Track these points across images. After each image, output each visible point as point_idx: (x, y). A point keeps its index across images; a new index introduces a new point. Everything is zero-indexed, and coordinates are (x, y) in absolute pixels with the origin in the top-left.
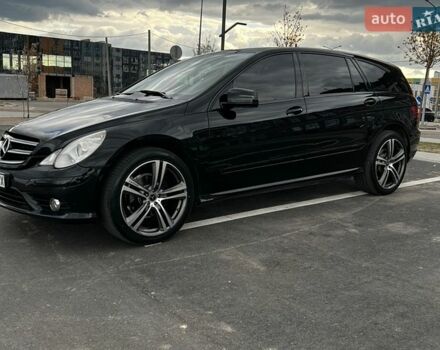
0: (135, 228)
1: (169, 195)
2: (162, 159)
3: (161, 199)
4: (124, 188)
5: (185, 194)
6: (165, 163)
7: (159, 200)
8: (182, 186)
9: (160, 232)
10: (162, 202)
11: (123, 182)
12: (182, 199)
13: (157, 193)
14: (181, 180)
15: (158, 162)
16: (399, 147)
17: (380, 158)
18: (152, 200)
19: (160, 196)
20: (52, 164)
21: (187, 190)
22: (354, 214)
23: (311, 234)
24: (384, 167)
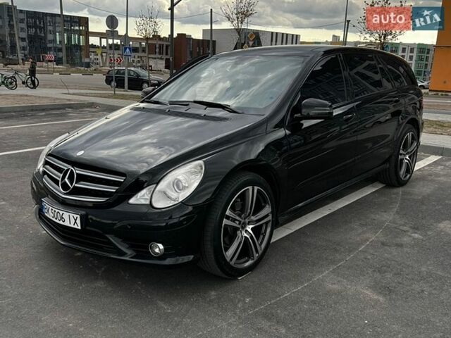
0: (232, 263)
1: (257, 221)
2: (253, 184)
3: (251, 226)
4: (225, 221)
5: (270, 218)
6: (256, 188)
8: (267, 210)
9: (250, 262)
10: (252, 229)
11: (223, 216)
12: (267, 223)
13: (247, 221)
14: (266, 202)
15: (250, 188)
16: (413, 138)
17: (401, 152)
18: (243, 228)
19: (249, 223)
20: (148, 202)
21: (272, 212)
22: (397, 213)
23: (383, 244)
24: (402, 160)
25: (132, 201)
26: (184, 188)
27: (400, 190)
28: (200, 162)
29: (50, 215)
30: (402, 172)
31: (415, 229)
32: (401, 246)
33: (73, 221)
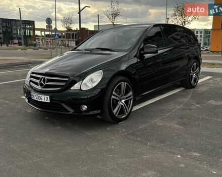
0: (116, 115)
1: (127, 98)
2: (124, 81)
3: (124, 100)
4: (113, 97)
5: (132, 97)
6: (125, 83)
7: (123, 101)
8: (131, 93)
9: (124, 116)
10: (125, 102)
11: (112, 94)
12: (131, 100)
13: (122, 98)
14: (130, 90)
15: (123, 83)
16: (197, 66)
17: (192, 72)
18: (121, 101)
19: (123, 99)
20: (79, 88)
21: (133, 95)
22: (190, 98)
23: (183, 109)
24: (192, 76)
25: (72, 88)
26: (95, 82)
27: (192, 90)
28: (101, 71)
29: (35, 98)
30: (192, 82)
31: (198, 103)
32: (191, 109)
33: (46, 99)
